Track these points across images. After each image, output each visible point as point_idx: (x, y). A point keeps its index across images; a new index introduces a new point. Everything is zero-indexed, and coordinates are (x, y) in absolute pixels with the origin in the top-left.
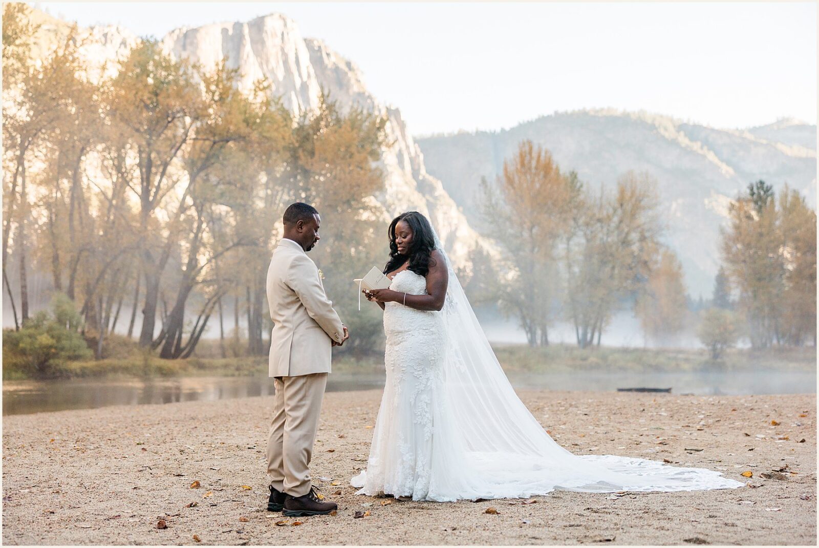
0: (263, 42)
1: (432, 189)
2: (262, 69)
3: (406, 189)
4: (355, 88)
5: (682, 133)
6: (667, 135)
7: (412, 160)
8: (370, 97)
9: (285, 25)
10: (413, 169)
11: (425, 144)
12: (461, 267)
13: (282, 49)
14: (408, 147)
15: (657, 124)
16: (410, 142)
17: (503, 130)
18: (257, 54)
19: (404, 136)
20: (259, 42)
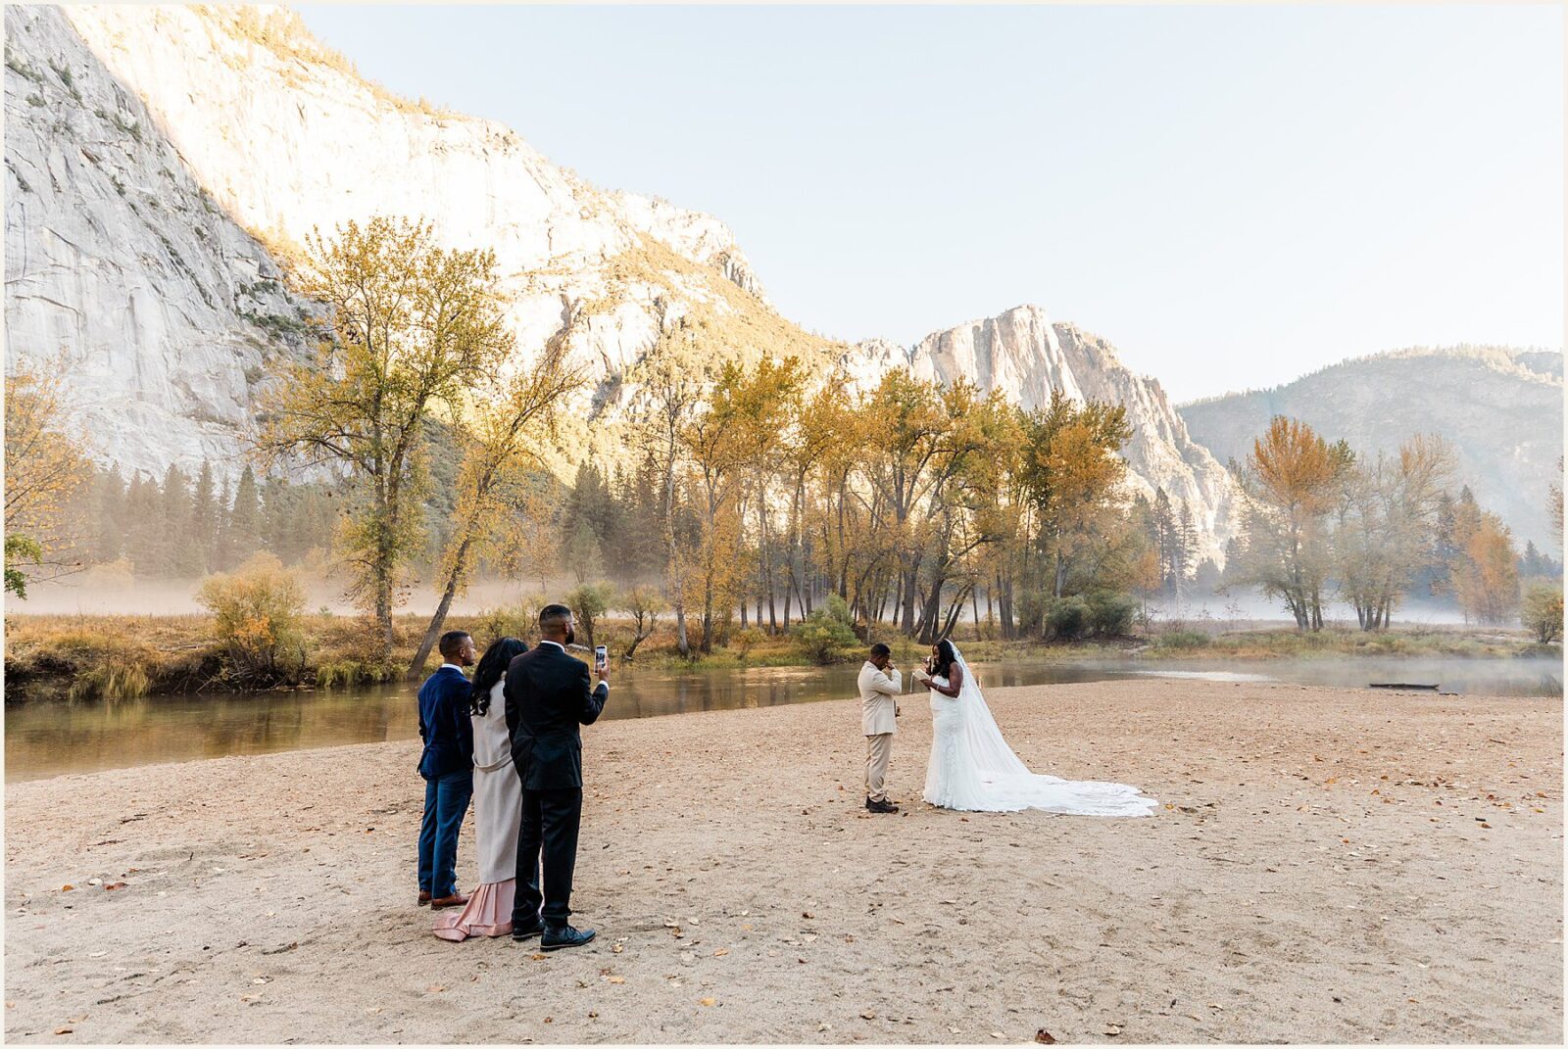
0: (1013, 334)
1: (1200, 457)
2: (1014, 360)
3: (1169, 459)
4: (1108, 365)
5: (1523, 365)
6: (1500, 369)
7: (1174, 430)
8: (1124, 372)
9: (1034, 315)
10: (1176, 439)
11: (1189, 412)
12: (1234, 537)
13: (1032, 337)
14: (1169, 417)
15: (1484, 357)
16: (1171, 412)
17: (1279, 387)
18: (1008, 346)
19: (1164, 407)
20: (1009, 334)
